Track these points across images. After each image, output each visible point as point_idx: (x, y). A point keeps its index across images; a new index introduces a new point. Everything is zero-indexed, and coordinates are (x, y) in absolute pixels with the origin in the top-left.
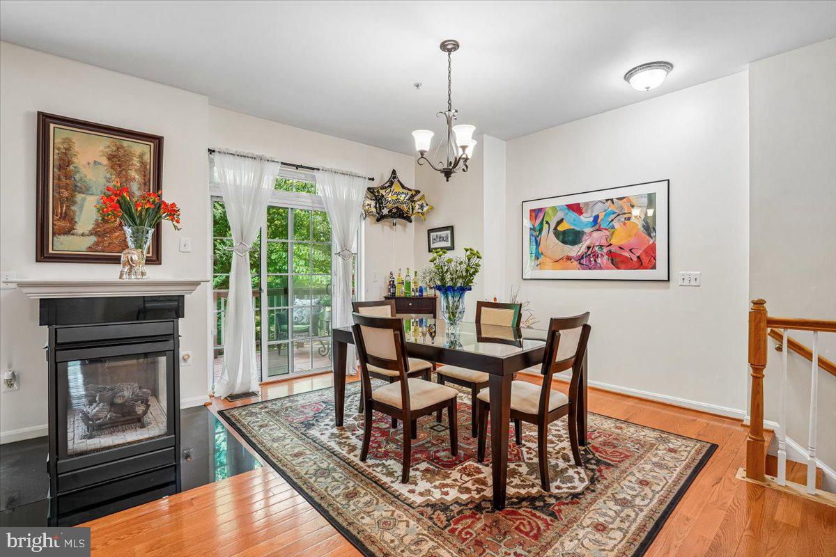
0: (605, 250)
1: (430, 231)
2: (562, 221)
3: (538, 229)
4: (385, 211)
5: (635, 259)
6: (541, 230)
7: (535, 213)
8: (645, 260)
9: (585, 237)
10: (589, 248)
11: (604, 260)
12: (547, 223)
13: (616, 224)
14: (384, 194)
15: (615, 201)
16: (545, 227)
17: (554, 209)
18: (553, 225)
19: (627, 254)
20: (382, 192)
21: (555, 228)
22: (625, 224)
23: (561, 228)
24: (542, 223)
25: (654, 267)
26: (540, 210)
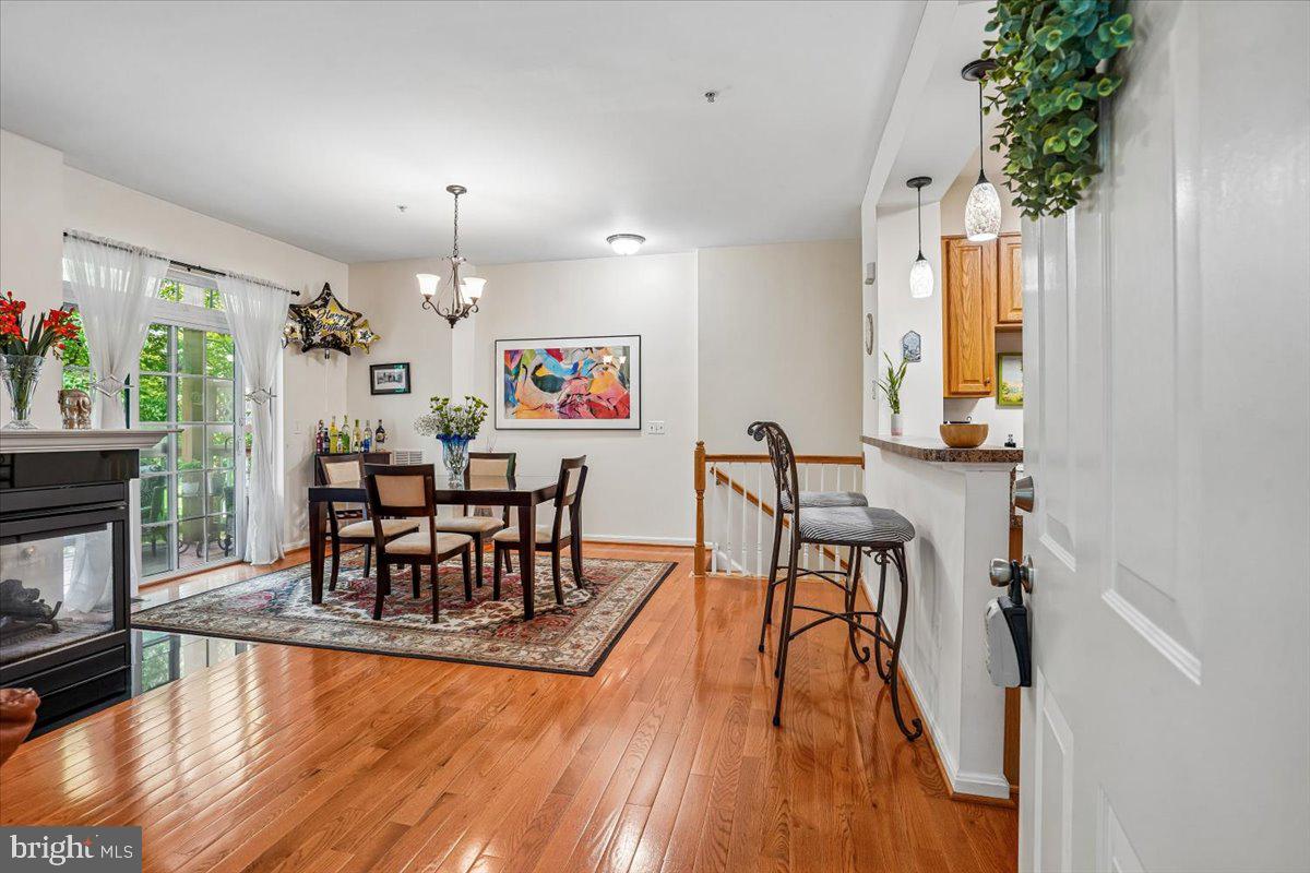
0: (585, 398)
1: (373, 368)
2: (540, 366)
3: (514, 372)
4: (316, 339)
5: (612, 408)
6: (517, 374)
7: (511, 355)
8: (621, 409)
9: (565, 385)
10: (568, 396)
11: (584, 409)
12: (524, 367)
13: (594, 372)
14: (316, 315)
15: (594, 350)
16: (522, 371)
17: (532, 352)
18: (531, 369)
19: (604, 403)
20: (313, 313)
21: (534, 374)
22: (603, 374)
23: (539, 374)
24: (518, 366)
25: (628, 417)
26: (516, 352)
